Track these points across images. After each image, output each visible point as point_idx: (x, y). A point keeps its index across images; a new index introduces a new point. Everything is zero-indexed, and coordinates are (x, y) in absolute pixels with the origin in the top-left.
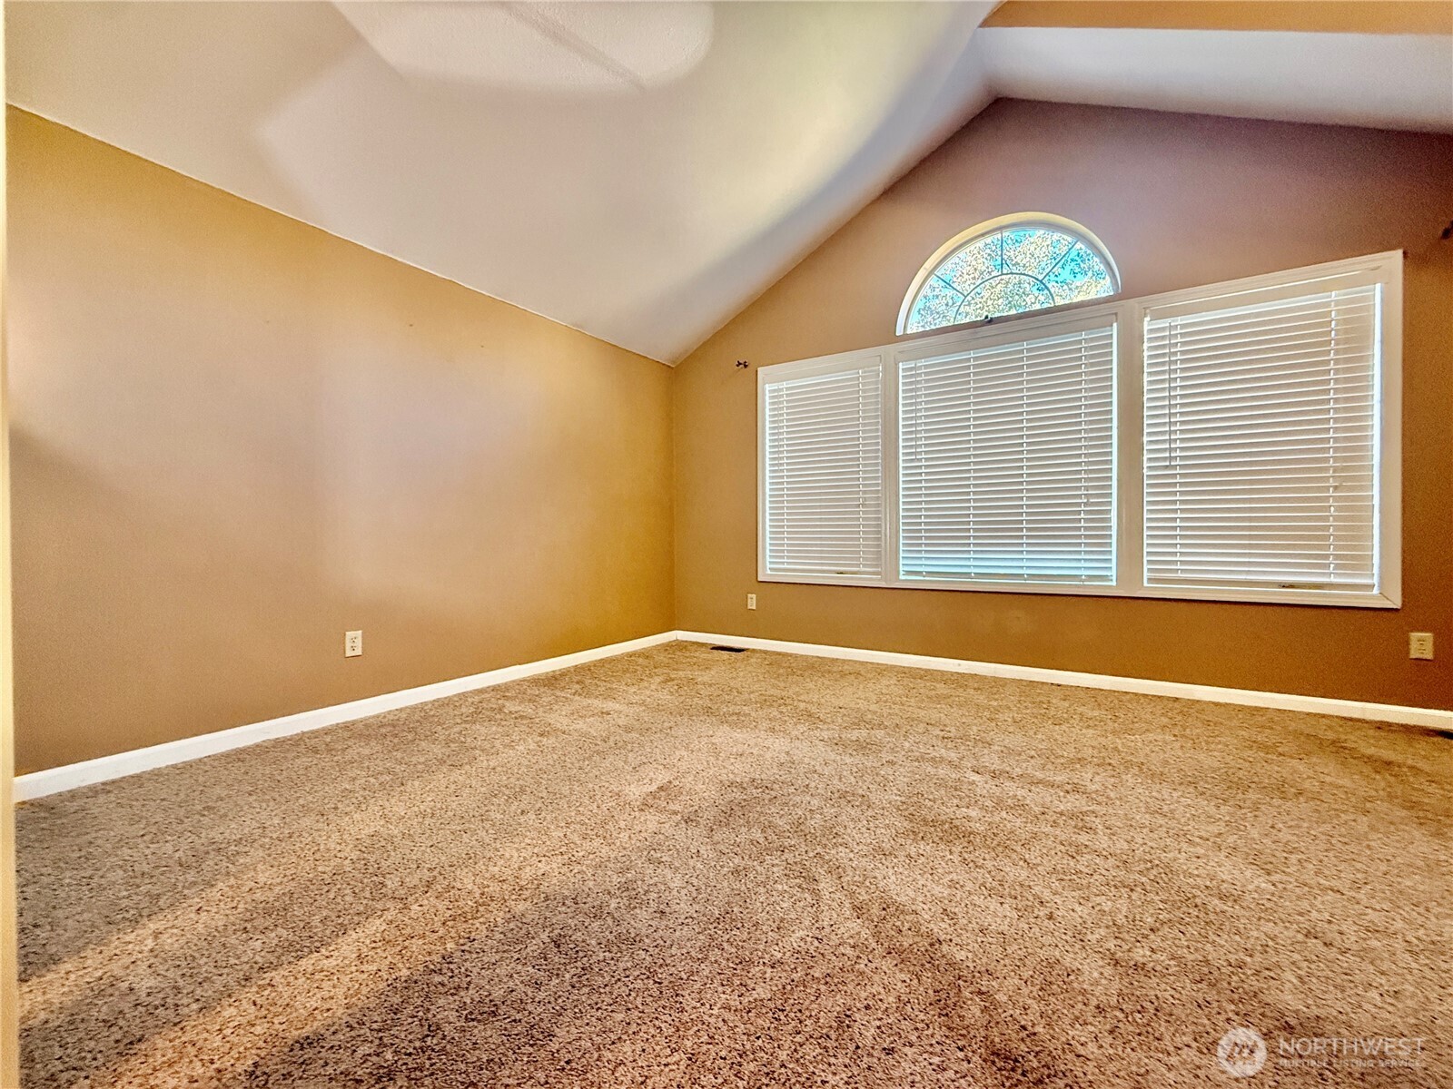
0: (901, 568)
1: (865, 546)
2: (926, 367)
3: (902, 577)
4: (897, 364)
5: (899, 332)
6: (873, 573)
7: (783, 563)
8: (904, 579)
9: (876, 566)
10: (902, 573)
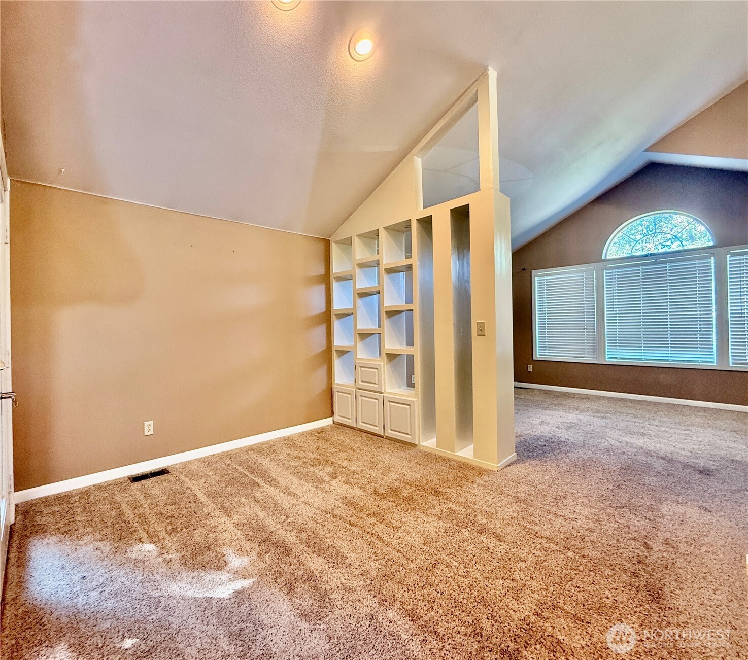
0: (607, 356)
1: (588, 346)
2: (618, 272)
3: (607, 360)
4: (603, 271)
5: (603, 258)
6: (593, 358)
7: (546, 352)
8: (608, 360)
9: (594, 354)
10: (607, 358)
